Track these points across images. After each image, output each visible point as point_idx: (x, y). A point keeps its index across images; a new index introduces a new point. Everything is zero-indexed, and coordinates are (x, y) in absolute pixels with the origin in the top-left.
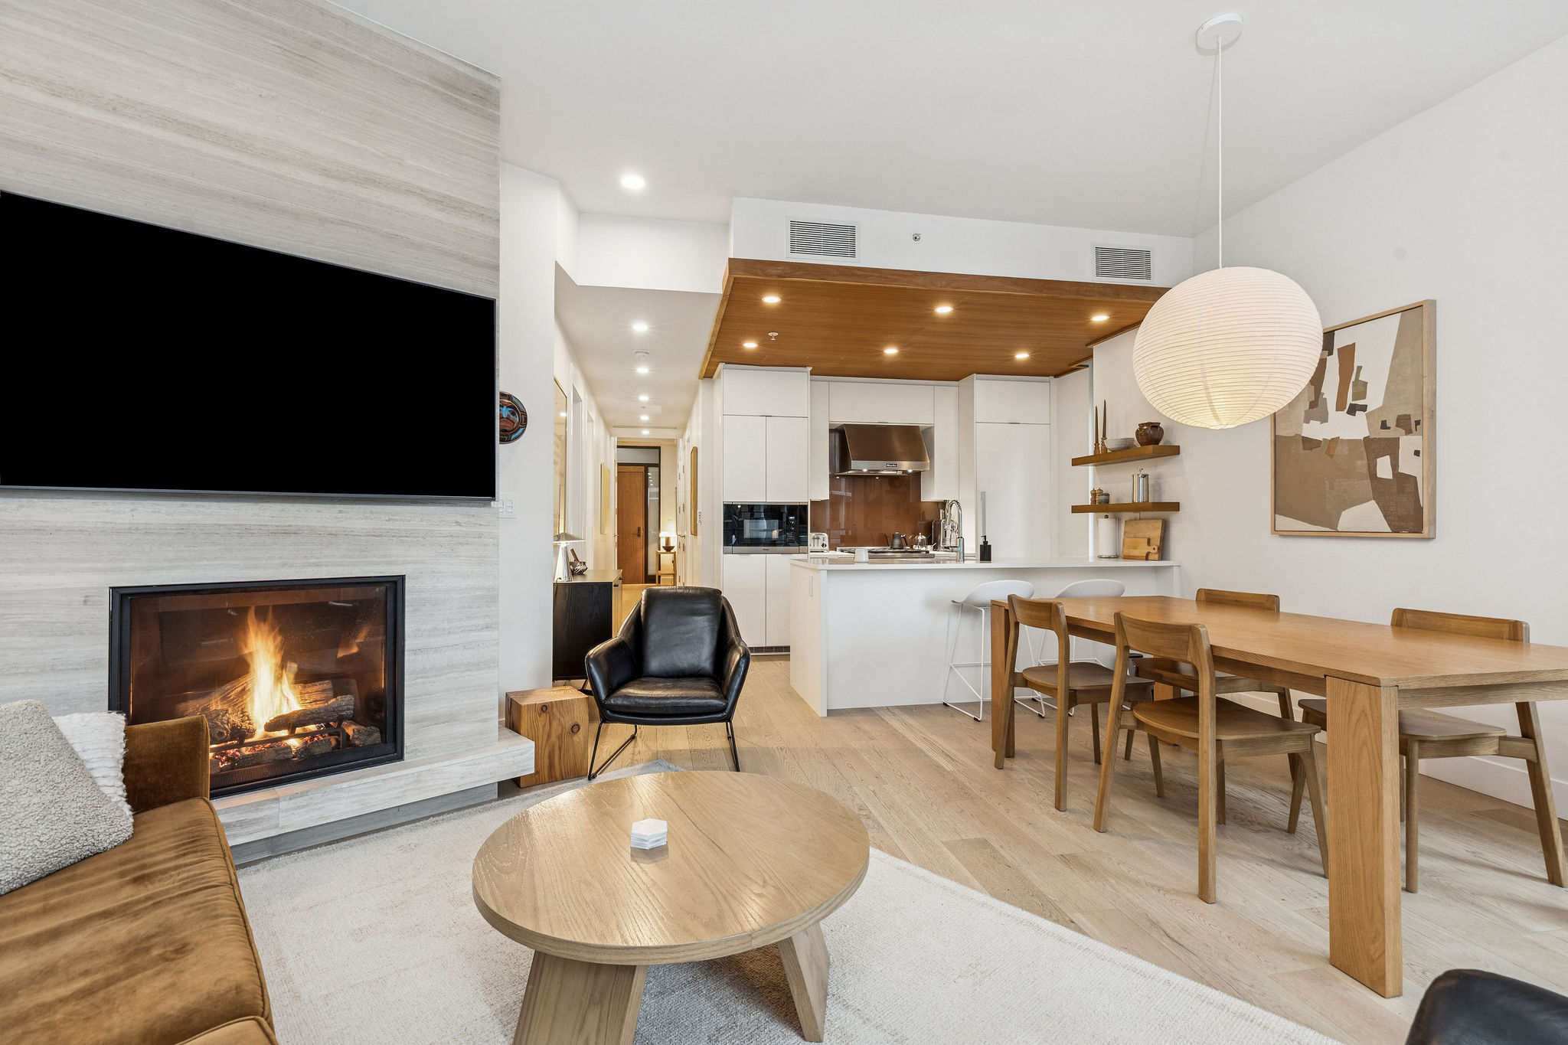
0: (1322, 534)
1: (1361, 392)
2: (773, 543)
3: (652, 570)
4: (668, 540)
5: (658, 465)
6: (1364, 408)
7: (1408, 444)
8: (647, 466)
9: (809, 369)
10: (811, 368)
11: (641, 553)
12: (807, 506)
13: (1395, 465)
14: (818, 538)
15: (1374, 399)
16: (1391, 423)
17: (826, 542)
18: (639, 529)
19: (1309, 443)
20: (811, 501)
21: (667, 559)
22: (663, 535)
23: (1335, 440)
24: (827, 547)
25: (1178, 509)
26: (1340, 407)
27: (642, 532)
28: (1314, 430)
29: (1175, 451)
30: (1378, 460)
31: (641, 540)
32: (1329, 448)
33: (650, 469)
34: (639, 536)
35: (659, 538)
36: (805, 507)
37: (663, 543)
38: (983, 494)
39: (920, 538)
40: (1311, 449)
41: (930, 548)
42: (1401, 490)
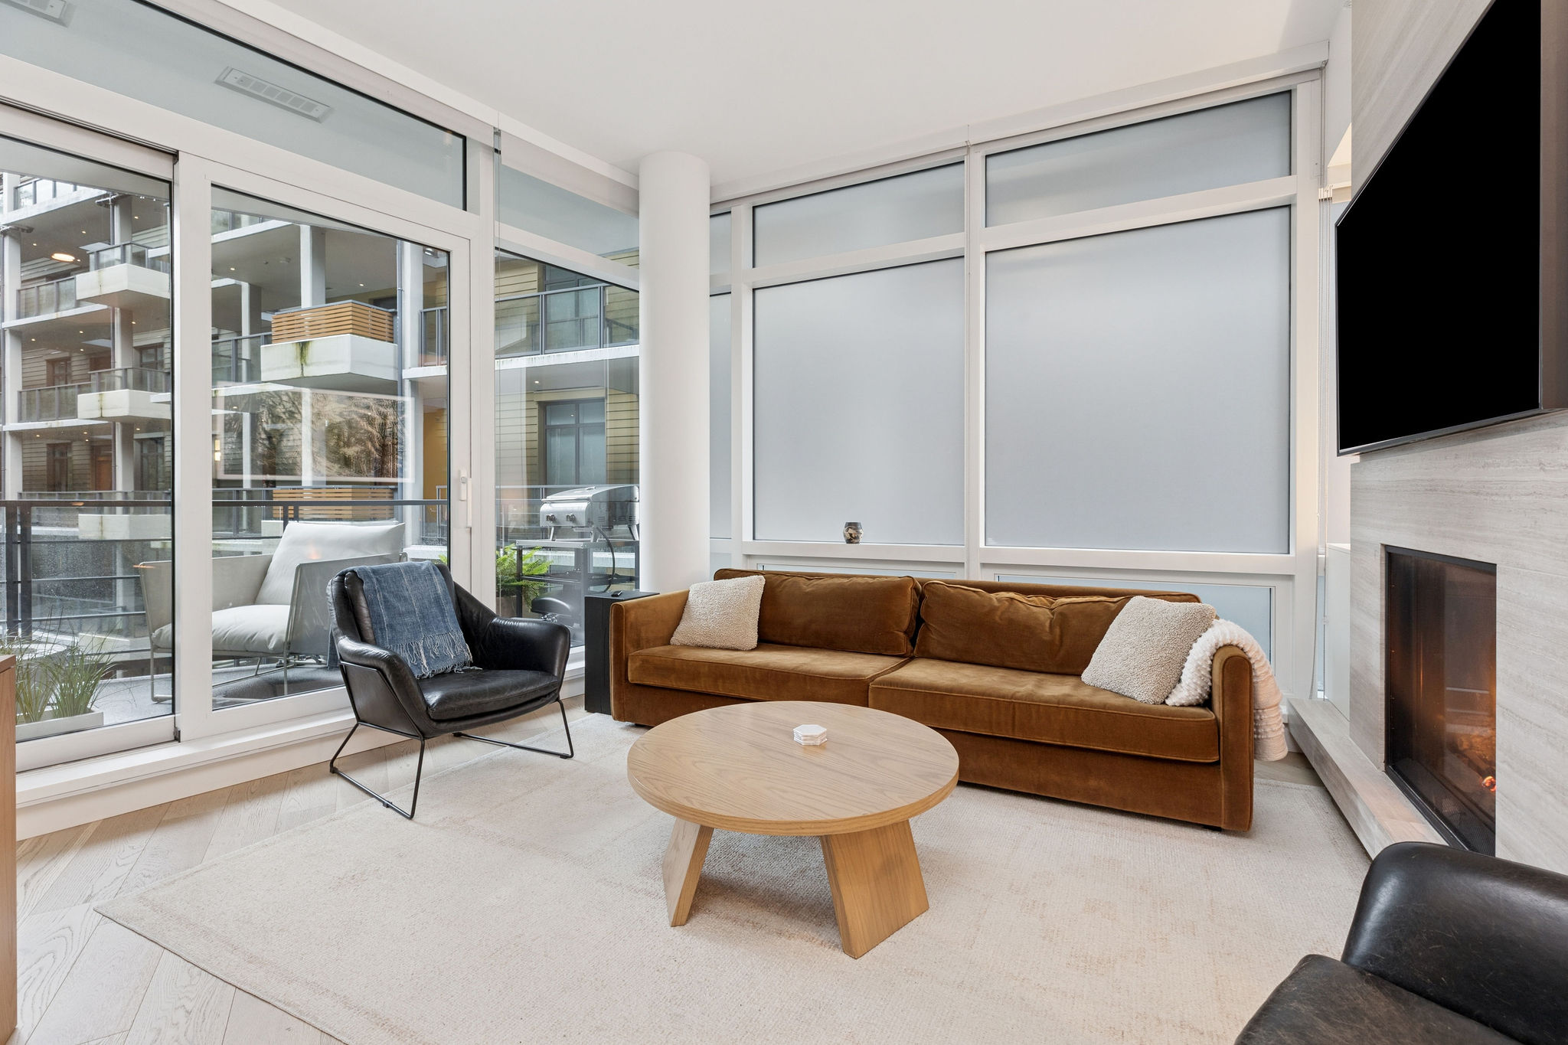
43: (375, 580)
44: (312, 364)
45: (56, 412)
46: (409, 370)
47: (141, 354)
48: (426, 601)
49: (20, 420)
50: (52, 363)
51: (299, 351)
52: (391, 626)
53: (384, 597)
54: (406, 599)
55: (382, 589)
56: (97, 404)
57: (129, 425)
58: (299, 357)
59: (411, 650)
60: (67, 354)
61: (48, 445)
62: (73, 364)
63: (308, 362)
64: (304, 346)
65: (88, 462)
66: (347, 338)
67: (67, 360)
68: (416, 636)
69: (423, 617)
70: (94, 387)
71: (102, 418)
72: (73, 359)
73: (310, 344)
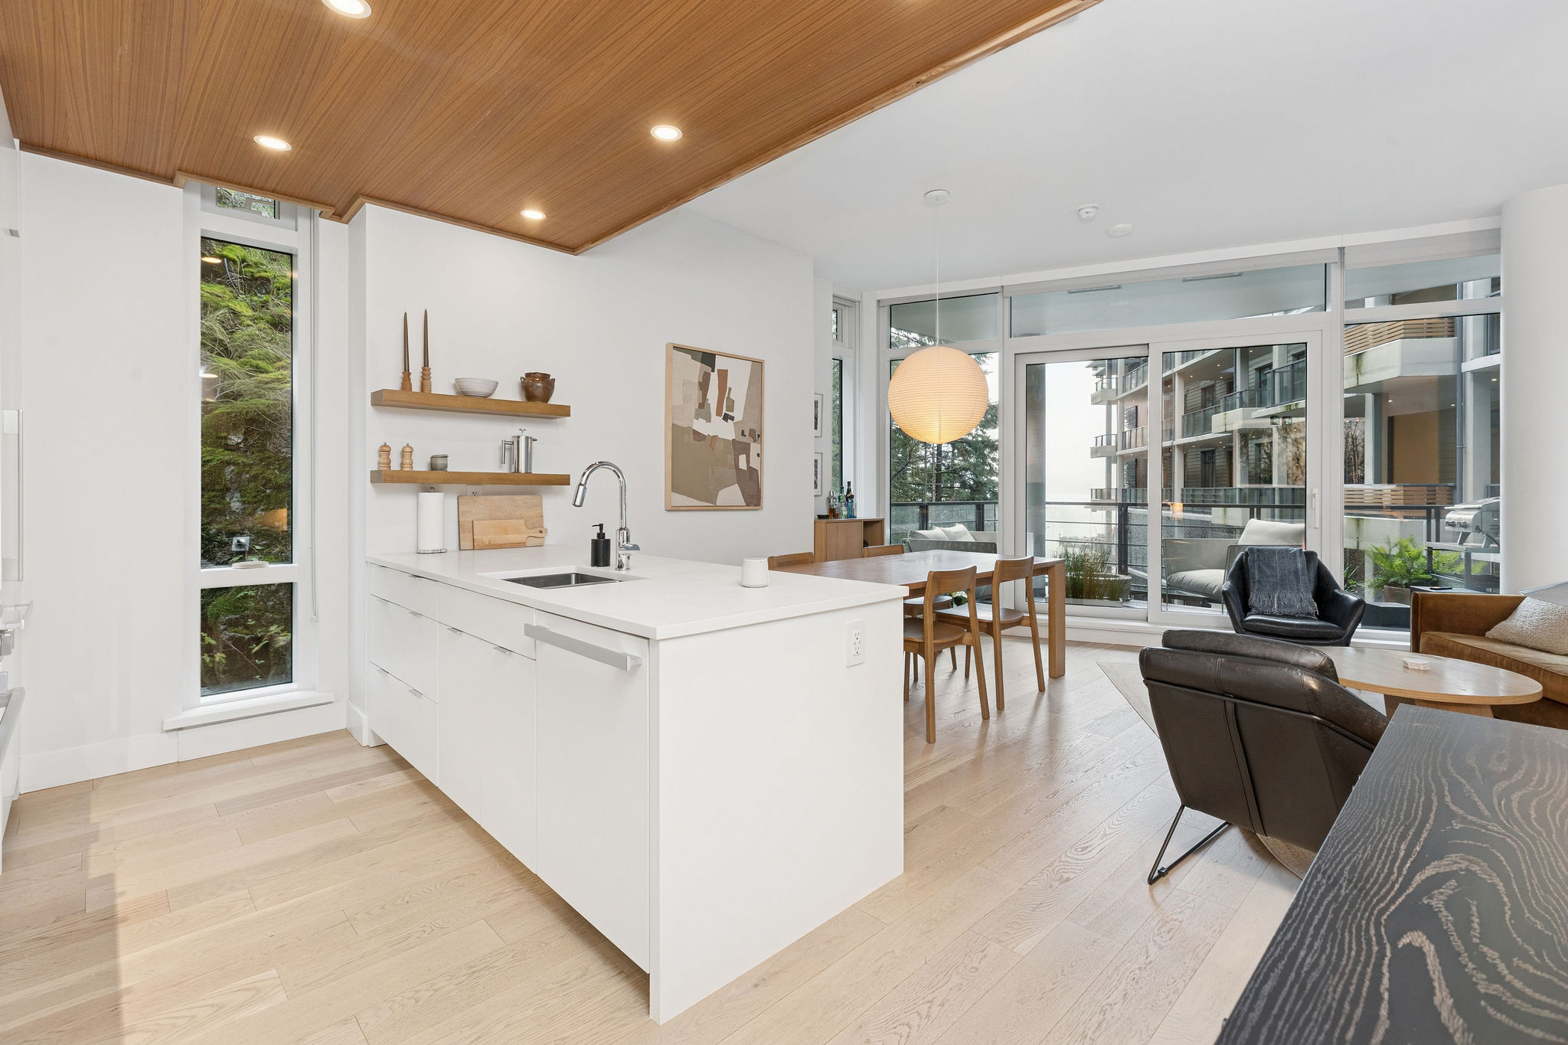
0: (710, 508)
1: (731, 408)
6: (732, 418)
7: (754, 448)
13: (748, 462)
15: (738, 413)
16: (747, 433)
19: (698, 436)
23: (715, 437)
26: (719, 413)
28: (700, 426)
30: (740, 456)
32: (711, 443)
40: (699, 441)
42: (751, 479)
43: (1256, 555)
44: (1366, 373)
45: (1202, 429)
46: (1471, 362)
47: (1260, 373)
48: (1286, 572)
49: (1183, 437)
50: (1204, 390)
51: (1355, 363)
52: (1259, 582)
53: (1259, 565)
54: (1273, 568)
55: (1259, 560)
56: (1223, 422)
57: (1245, 435)
58: (1355, 367)
59: (1270, 598)
60: (1213, 382)
61: (1202, 452)
62: (1217, 389)
63: (1363, 371)
64: (1359, 356)
65: (1225, 464)
66: (1397, 344)
67: (1213, 386)
68: (1274, 590)
69: (1282, 580)
70: (1222, 409)
71: (1225, 432)
72: (1217, 385)
73: (1365, 356)
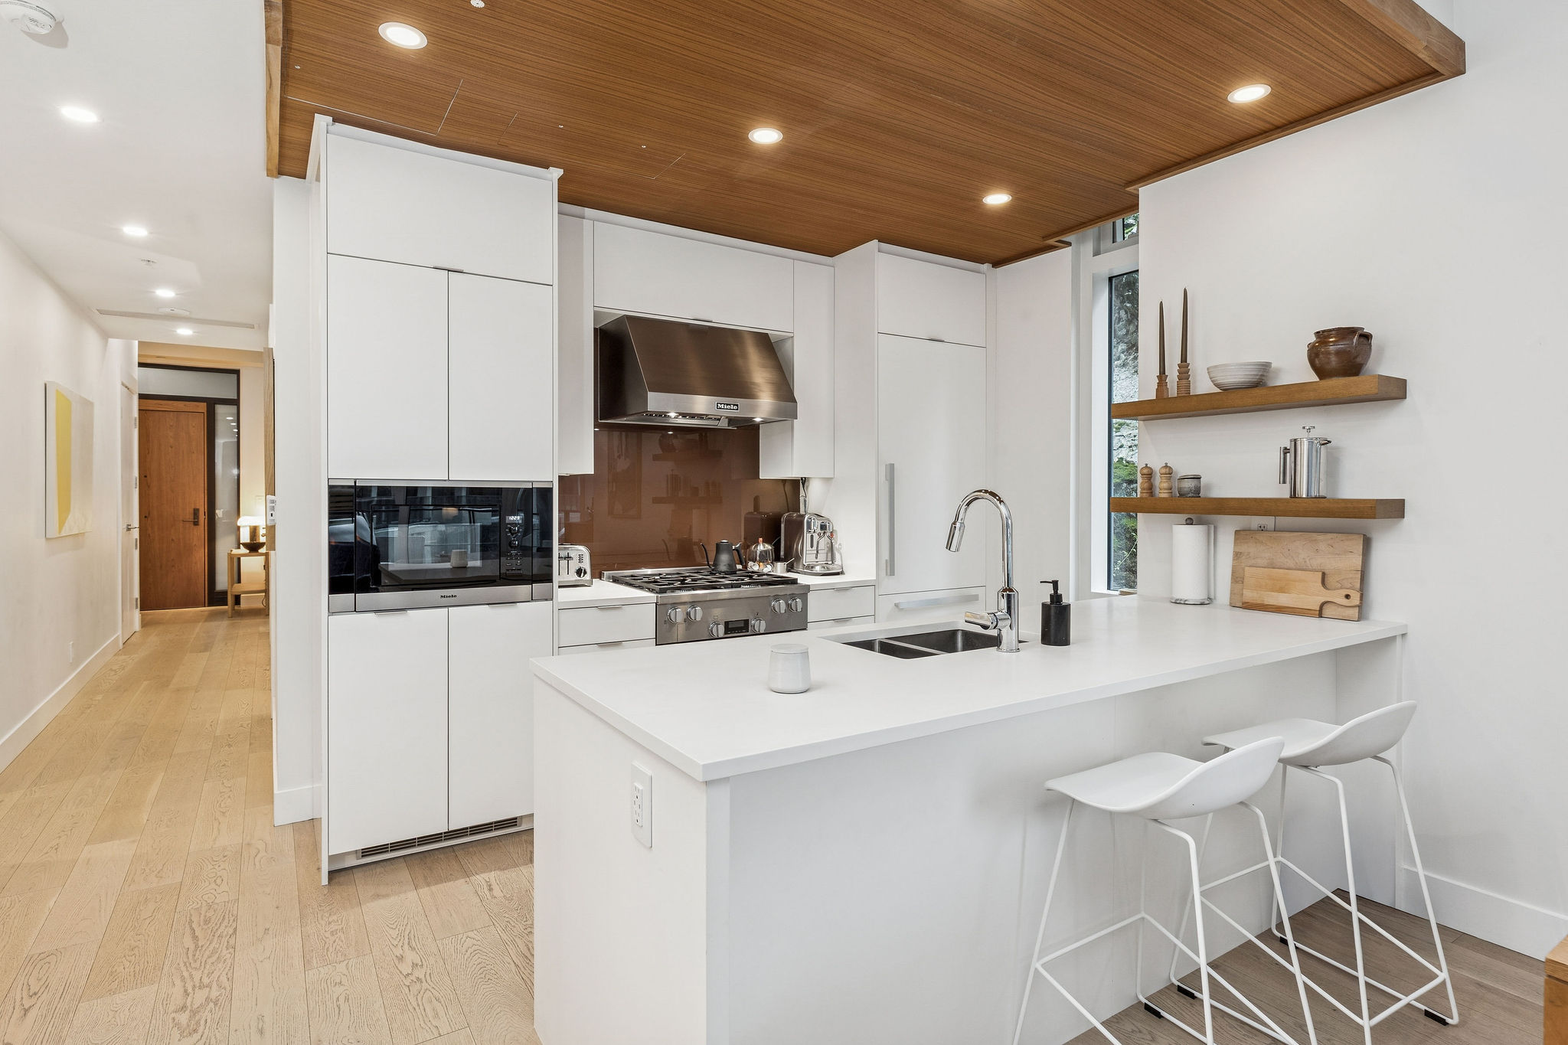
2: (461, 579)
3: (222, 582)
4: (254, 531)
5: (236, 402)
8: (212, 403)
9: (556, 173)
10: (559, 172)
11: (201, 555)
12: (550, 490)
14: (568, 558)
17: (586, 565)
18: (196, 512)
20: (560, 478)
21: (251, 565)
22: (245, 522)
24: (588, 577)
25: (1401, 514)
27: (203, 518)
29: (1395, 391)
31: (201, 530)
33: (220, 409)
34: (196, 523)
35: (239, 528)
36: (545, 493)
37: (245, 537)
38: (891, 468)
39: (762, 547)
41: (780, 570)
